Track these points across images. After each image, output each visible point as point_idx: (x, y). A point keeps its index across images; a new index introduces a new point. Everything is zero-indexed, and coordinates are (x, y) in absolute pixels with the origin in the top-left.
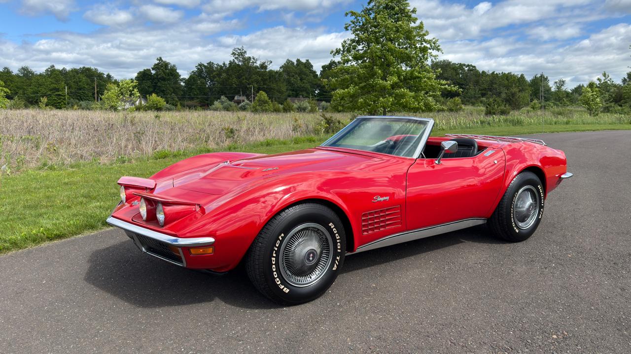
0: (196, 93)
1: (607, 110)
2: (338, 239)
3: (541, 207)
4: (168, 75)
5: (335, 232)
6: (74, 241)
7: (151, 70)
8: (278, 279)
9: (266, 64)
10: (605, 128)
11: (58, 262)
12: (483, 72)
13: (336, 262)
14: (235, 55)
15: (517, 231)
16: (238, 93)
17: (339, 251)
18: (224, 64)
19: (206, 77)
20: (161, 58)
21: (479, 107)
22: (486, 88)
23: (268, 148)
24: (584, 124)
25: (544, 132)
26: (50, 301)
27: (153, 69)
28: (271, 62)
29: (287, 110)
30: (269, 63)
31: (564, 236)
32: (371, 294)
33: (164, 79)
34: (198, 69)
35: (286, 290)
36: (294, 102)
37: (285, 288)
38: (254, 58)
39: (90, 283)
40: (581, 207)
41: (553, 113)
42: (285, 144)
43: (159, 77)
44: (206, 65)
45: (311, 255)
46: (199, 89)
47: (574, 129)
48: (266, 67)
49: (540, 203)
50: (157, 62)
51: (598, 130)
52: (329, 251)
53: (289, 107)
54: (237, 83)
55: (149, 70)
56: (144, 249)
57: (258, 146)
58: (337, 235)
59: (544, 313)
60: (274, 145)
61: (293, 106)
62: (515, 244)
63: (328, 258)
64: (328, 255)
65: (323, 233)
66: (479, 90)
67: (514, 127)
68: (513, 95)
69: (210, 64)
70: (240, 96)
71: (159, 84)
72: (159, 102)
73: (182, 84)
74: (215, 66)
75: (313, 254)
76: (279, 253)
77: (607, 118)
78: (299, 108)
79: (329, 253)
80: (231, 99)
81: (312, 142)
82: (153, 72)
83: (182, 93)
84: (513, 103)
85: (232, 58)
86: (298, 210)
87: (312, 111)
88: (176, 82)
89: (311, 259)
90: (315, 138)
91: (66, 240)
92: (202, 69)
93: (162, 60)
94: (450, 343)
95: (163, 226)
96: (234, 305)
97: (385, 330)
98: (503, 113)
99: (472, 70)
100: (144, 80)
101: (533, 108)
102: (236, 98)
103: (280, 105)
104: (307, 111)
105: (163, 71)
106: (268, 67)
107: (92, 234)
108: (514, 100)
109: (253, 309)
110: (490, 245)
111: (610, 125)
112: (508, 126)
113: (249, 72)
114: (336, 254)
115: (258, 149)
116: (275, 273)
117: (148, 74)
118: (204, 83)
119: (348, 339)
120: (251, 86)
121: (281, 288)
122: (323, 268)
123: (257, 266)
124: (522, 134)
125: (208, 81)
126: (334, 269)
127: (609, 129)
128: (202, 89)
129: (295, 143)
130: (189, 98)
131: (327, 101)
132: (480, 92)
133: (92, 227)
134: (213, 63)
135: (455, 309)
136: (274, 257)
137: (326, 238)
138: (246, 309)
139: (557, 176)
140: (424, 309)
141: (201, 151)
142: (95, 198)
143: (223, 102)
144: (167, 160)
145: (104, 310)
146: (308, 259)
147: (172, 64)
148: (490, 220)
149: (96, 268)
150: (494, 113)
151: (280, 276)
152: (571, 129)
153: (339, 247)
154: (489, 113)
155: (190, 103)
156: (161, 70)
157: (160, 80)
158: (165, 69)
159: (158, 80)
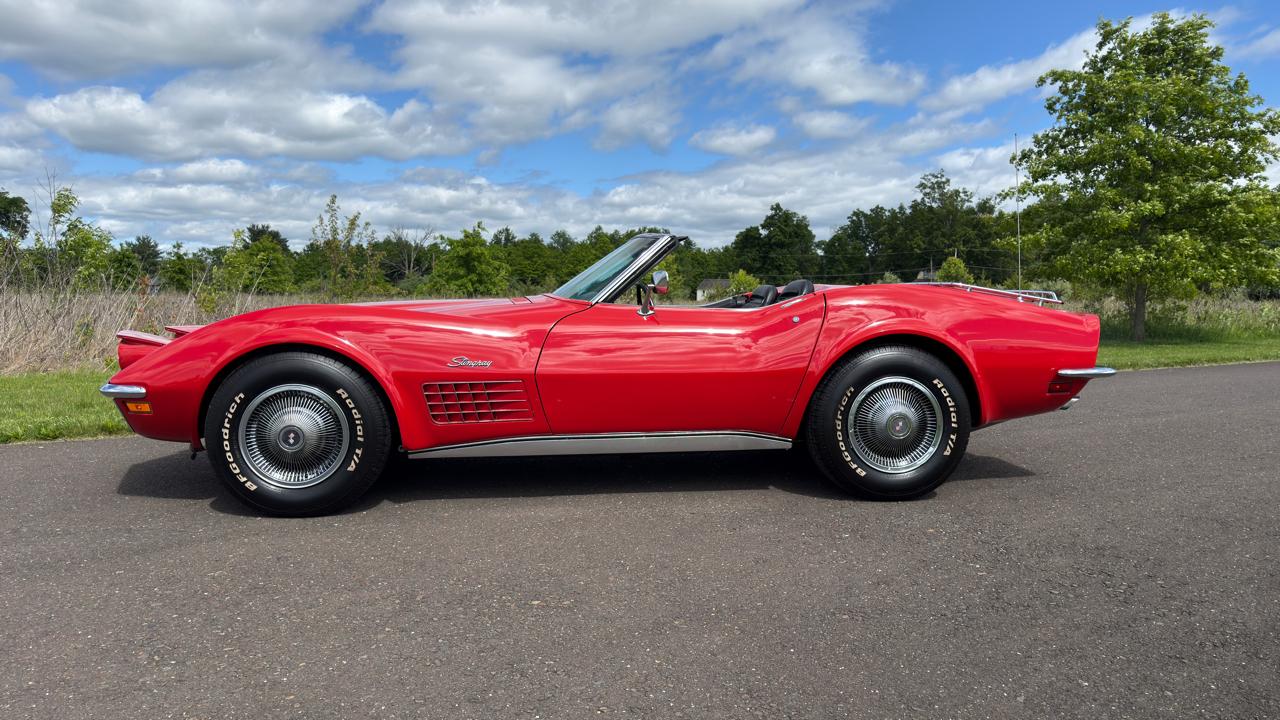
0: (841, 269)
4: (790, 236)
7: (760, 228)
9: (992, 202)
13: (355, 457)
14: (924, 188)
16: (925, 266)
18: (901, 208)
19: (867, 236)
20: (778, 205)
27: (763, 227)
30: (998, 200)
33: (781, 245)
34: (853, 222)
38: (965, 192)
43: (773, 241)
44: (869, 213)
45: (292, 435)
46: (849, 261)
48: (991, 210)
50: (770, 213)
54: (923, 246)
55: (757, 229)
69: (878, 211)
70: (929, 270)
71: (773, 255)
72: (750, 285)
73: (820, 252)
74: (887, 213)
75: (297, 436)
80: (912, 278)
82: (763, 232)
83: (818, 270)
85: (918, 195)
88: (807, 250)
89: (292, 440)
92: (860, 222)
93: (780, 209)
100: (745, 247)
102: (920, 275)
105: (781, 230)
106: (996, 209)
113: (952, 220)
117: (752, 236)
118: (860, 249)
120: (952, 249)
125: (870, 245)
128: (855, 259)
130: (827, 279)
134: (882, 208)
146: (286, 441)
147: (802, 215)
156: (779, 227)
157: (774, 247)
158: (786, 226)
159: (771, 247)
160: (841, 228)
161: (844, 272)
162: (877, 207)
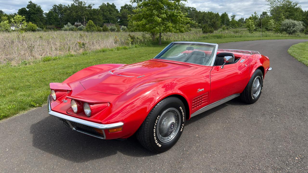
1: (255, 30)
2: (183, 115)
3: (262, 86)
4: (36, 11)
5: (182, 111)
6: (15, 118)
7: (26, 8)
8: (156, 140)
9: (91, 5)
10: (257, 39)
11: (11, 135)
12: (200, 11)
13: (182, 127)
15: (253, 98)
16: (77, 21)
17: (183, 121)
18: (68, 5)
19: (58, 12)
20: (31, 2)
21: (198, 29)
22: (201, 20)
23: (104, 53)
24: (247, 37)
25: (232, 42)
26: (16, 164)
27: (27, 8)
28: (94, 5)
29: (105, 30)
31: (270, 99)
32: (199, 141)
33: (34, 14)
34: (54, 8)
35: (160, 146)
36: (108, 26)
37: (160, 145)
38: (84, 2)
39: (37, 148)
40: (269, 82)
41: (234, 32)
42: (112, 51)
43: (31, 12)
44: (58, 5)
45: (172, 125)
46: (55, 19)
47: (244, 40)
48: (91, 7)
49: (262, 84)
50: (29, 4)
51: (254, 40)
52: (179, 121)
53: (106, 29)
54: (76, 15)
56: (74, 129)
57: (98, 52)
58: (183, 113)
59: (284, 145)
60: (107, 51)
61: (108, 28)
62: (251, 105)
63: (178, 125)
64: (178, 124)
65: (177, 112)
66: (198, 20)
67: (218, 39)
68: (214, 23)
69: (61, 5)
70: (78, 22)
71: (32, 16)
72: (34, 27)
73: (45, 16)
74: (63, 6)
75: (173, 124)
76: (157, 126)
77: (257, 34)
78: (111, 29)
79: (179, 123)
80: (73, 24)
81: (126, 50)
82: (28, 10)
83: (45, 21)
84: (214, 26)
85: (73, 2)
86: (165, 102)
87: (118, 31)
88: (42, 15)
89: (172, 127)
90: (127, 47)
91: (10, 118)
92: (56, 8)
94: (252, 168)
95: (90, 117)
96: (129, 156)
97: (217, 164)
98: (211, 32)
99: (194, 10)
101: (223, 29)
102: (75, 24)
103: (101, 28)
104: (115, 31)
106: (92, 7)
107: (25, 113)
108: (215, 25)
109: (141, 157)
110: (240, 106)
111: (259, 38)
112: (215, 39)
113: (82, 9)
114: (182, 123)
115: (99, 54)
116: (155, 137)
117: (24, 11)
118: (57, 16)
119: (201, 172)
120: (83, 17)
121: (158, 145)
122: (176, 131)
123: (146, 135)
124: (223, 43)
125: (59, 15)
126: (181, 131)
127: (259, 40)
128: (56, 19)
129: (117, 50)
130: (49, 24)
131: (124, 26)
132: (198, 21)
133: (24, 109)
134: (62, 5)
135: (243, 146)
136: (155, 129)
137: (178, 115)
138: (137, 158)
139: (266, 69)
140: (229, 148)
141: (68, 56)
142: (18, 89)
143: (69, 26)
144: (50, 62)
145: (54, 167)
146: (171, 128)
147: (38, 5)
148: (241, 94)
149: (36, 137)
150: (207, 32)
151: (157, 139)
152: (243, 40)
153: (184, 119)
154: (204, 32)
155: (50, 26)
156: (32, 8)
157: (32, 14)
158: (34, 8)
159: (31, 14)
160: (51, 9)
161: (54, 22)
162: (60, 4)
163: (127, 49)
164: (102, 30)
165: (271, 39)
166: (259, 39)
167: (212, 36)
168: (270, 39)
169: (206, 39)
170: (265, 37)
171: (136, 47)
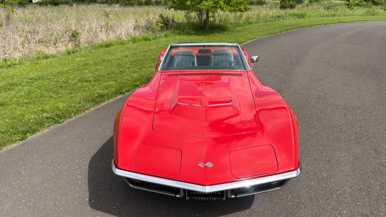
10: (359, 20)
24: (344, 16)
41: (325, 7)
42: (123, 44)
47: (339, 21)
51: (354, 21)
60: (113, 46)
67: (299, 20)
98: (292, 7)
101: (310, 2)
104: (161, 4)
111: (362, 17)
112: (295, 19)
124: (305, 27)
129: (133, 42)
150: (286, 8)
152: (337, 21)
154: (282, 7)
163: (149, 40)
164: (143, 3)
165: (381, 19)
166: (361, 20)
167: (290, 15)
168: (378, 19)
169: (281, 19)
170: (371, 15)
171: (166, 36)
